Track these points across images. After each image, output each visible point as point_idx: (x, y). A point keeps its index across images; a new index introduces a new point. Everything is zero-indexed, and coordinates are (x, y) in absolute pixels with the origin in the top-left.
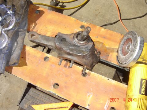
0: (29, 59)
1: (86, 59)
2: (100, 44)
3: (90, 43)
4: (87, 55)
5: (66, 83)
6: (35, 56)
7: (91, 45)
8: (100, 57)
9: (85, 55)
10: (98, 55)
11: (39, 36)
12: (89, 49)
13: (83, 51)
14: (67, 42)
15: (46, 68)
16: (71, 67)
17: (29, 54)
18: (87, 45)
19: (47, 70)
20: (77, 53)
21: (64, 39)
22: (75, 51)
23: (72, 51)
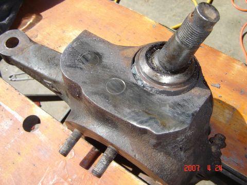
1: (167, 154)
2: (227, 111)
3: (196, 91)
4: (176, 134)
7: (199, 97)
8: (222, 158)
9: (170, 134)
10: (214, 149)
12: (190, 112)
13: (162, 116)
14: (104, 67)
15: (19, 154)
18: (185, 96)
20: (135, 120)
21: (97, 54)
22: (128, 111)
23: (115, 106)
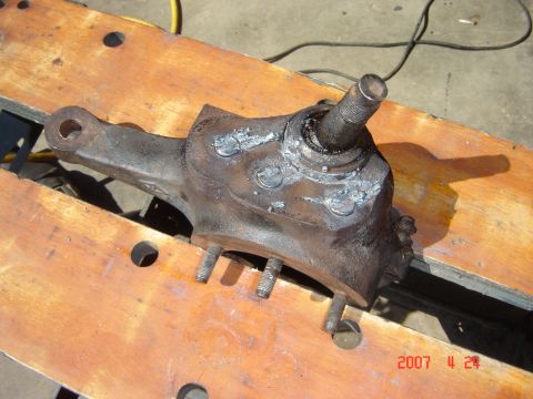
0: (52, 253)
1: (348, 253)
5: (245, 383)
6: (85, 239)
10: (402, 238)
11: (104, 131)
15: (140, 300)
16: (267, 296)
17: (56, 229)
19: (143, 308)
